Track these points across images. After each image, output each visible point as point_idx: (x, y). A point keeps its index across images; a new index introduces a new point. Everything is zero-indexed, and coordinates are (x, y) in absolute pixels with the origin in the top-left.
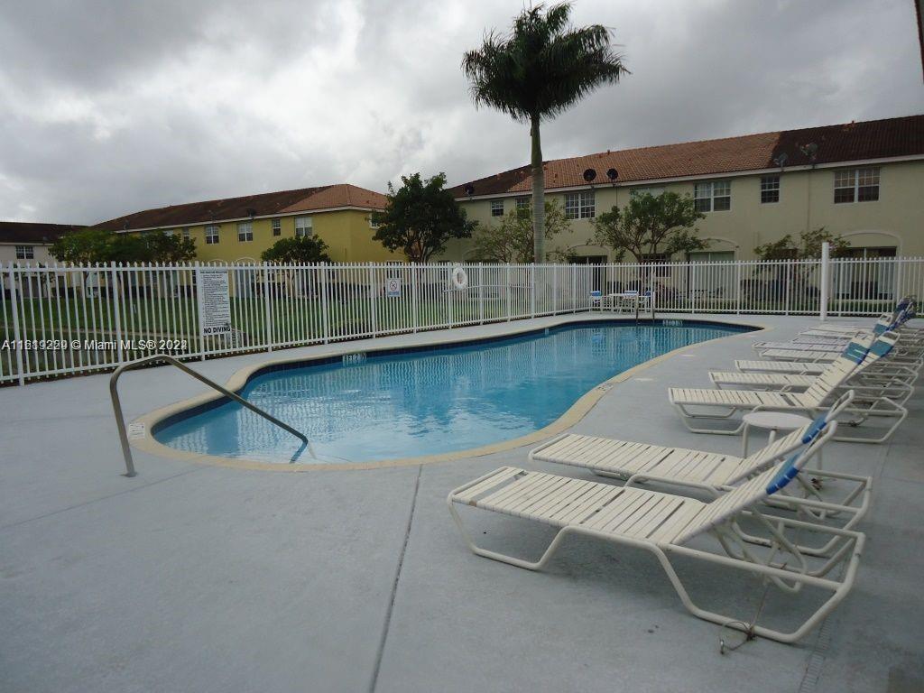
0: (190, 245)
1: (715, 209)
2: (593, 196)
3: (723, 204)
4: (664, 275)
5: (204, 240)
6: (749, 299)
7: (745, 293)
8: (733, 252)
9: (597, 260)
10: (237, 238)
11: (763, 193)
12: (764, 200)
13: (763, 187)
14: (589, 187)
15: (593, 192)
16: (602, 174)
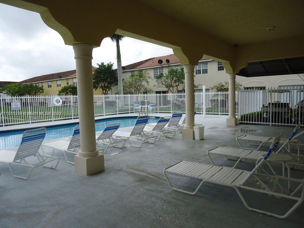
0: (42, 88)
1: (203, 73)
2: (163, 69)
3: (205, 71)
4: (182, 98)
5: (47, 86)
6: (213, 106)
7: (211, 104)
8: (209, 89)
9: (164, 92)
10: (56, 86)
11: (219, 67)
12: (219, 70)
13: (219, 65)
14: (160, 66)
15: (162, 68)
16: (164, 62)
